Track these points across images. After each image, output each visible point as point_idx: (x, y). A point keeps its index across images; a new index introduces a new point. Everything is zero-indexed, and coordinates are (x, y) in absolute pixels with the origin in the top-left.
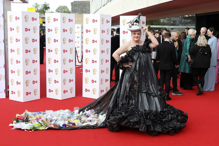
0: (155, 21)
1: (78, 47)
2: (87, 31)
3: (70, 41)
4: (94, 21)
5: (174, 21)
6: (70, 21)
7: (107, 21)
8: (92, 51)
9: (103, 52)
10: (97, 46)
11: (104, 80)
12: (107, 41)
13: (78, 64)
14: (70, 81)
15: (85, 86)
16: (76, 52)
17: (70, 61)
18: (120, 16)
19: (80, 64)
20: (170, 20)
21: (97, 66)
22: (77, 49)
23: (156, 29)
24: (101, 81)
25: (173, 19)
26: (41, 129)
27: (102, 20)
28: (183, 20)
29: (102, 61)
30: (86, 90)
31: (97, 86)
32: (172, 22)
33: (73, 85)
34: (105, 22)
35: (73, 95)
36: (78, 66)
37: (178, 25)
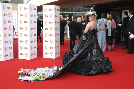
0: (67, 9)
1: (15, 26)
2: (21, 15)
3: (9, 22)
4: (25, 9)
5: (79, 9)
6: (8, 8)
7: (34, 8)
8: (24, 29)
9: (32, 29)
10: (28, 25)
11: (33, 48)
12: (34, 22)
13: (15, 37)
14: (10, 48)
15: (20, 51)
16: (14, 29)
17: (9, 35)
18: (43, 6)
19: (17, 37)
20: (76, 8)
21: (28, 38)
22: (15, 27)
23: (67, 14)
24: (31, 48)
25: (78, 7)
26: (41, 80)
27: (31, 8)
28: (85, 8)
29: (31, 35)
30: (21, 54)
31: (28, 51)
32: (78, 10)
33: (12, 51)
34: (33, 9)
35: (12, 57)
36: (15, 38)
37: (81, 11)
